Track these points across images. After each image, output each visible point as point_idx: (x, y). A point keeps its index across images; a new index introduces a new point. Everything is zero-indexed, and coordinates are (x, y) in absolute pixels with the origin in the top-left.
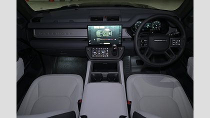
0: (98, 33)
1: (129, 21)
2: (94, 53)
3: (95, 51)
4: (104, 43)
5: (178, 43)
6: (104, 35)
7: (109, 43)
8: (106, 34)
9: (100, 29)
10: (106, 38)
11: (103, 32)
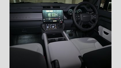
0: (49, 15)
1: (66, 8)
2: (48, 27)
3: (48, 26)
4: (53, 21)
5: (95, 17)
6: (53, 16)
7: (56, 21)
8: (54, 15)
9: (50, 12)
10: (54, 17)
11: (52, 14)
